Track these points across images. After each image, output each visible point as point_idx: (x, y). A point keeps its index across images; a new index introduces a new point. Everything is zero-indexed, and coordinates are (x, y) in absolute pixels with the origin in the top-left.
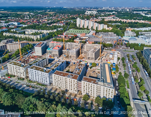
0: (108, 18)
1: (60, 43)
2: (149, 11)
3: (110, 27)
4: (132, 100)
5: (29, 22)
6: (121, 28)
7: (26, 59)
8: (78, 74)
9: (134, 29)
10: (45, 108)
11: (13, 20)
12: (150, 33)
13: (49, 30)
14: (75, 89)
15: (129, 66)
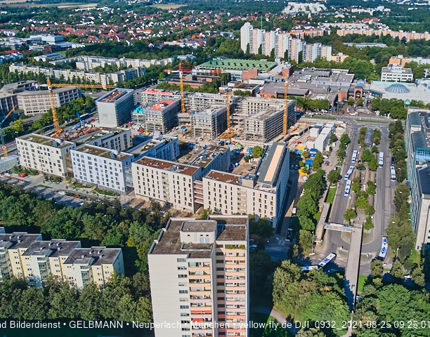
0: (354, 25)
3: (341, 54)
5: (92, 34)
6: (380, 56)
8: (201, 166)
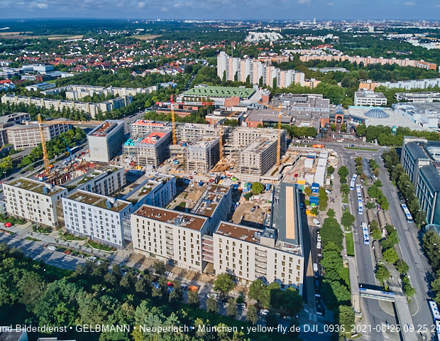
0: (312, 51)
1: (162, 126)
2: (433, 31)
3: (313, 80)
4: (356, 289)
5: (80, 63)
6: (347, 80)
7: (61, 173)
8: (207, 214)
9: (381, 86)
10: (100, 312)
11: (33, 59)
12: (427, 95)
13: (135, 87)
14: (196, 259)
15: (359, 190)
